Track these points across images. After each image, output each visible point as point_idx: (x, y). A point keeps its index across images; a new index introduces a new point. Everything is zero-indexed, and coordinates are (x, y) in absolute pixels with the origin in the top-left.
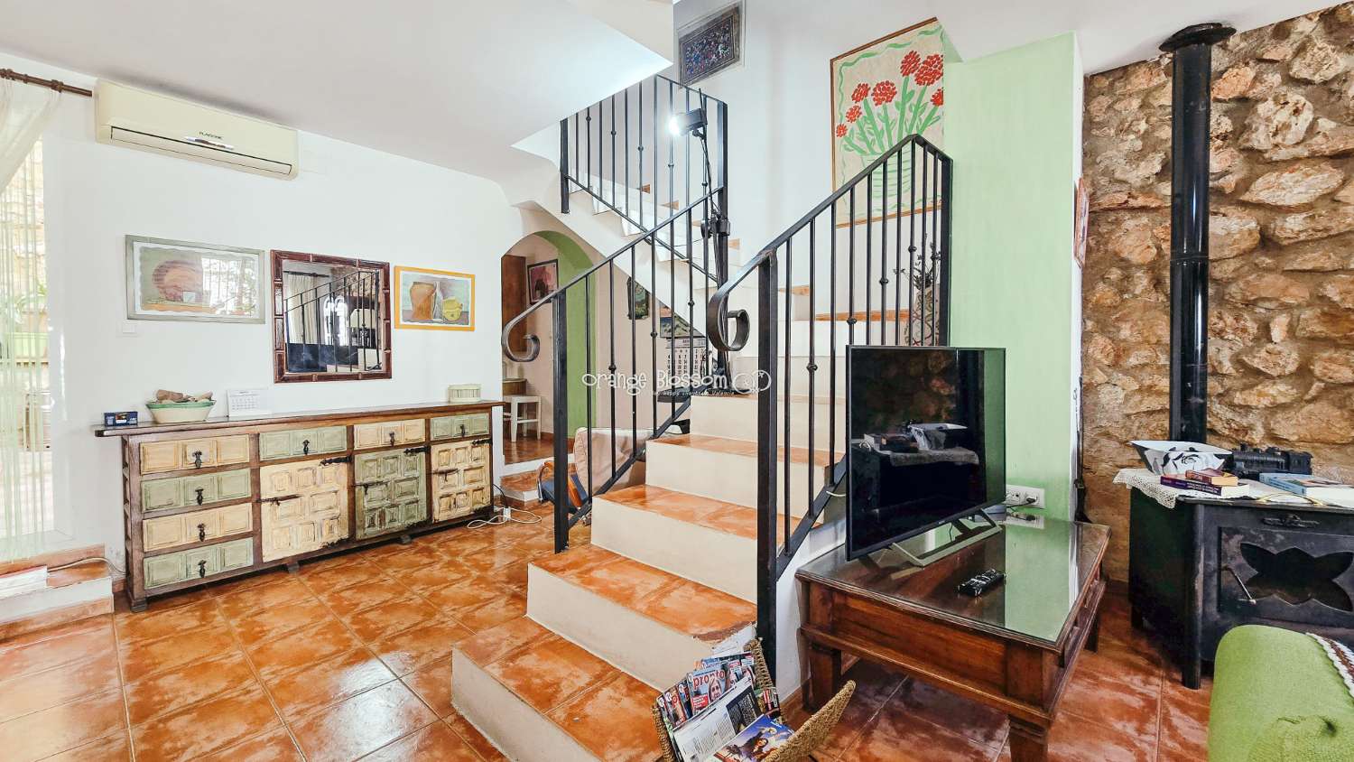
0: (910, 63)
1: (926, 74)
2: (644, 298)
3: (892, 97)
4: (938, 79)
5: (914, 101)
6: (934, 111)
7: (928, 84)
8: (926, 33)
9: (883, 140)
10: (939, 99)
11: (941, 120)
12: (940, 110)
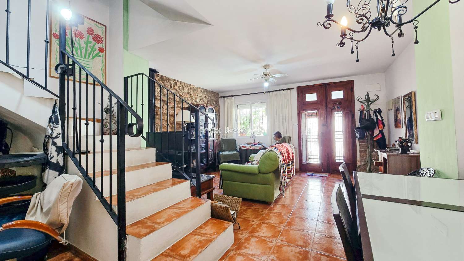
0: (90, 31)
1: (96, 39)
3: (83, 38)
4: (100, 43)
5: (92, 45)
6: (99, 53)
7: (97, 43)
8: (97, 25)
9: (78, 51)
10: (101, 50)
11: (101, 57)
12: (101, 54)
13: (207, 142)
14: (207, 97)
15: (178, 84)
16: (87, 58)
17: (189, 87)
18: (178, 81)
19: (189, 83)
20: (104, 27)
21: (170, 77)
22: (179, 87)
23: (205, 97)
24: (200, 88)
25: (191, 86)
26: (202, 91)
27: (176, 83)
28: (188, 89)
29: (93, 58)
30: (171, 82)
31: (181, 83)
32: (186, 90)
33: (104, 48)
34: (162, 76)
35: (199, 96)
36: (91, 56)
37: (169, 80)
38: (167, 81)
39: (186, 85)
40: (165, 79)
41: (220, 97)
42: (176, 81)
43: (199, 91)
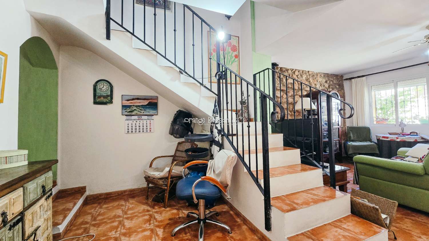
0: (229, 44)
1: (233, 49)
2: (109, 94)
3: (225, 51)
4: (236, 51)
5: (230, 54)
6: (234, 60)
7: (234, 52)
10: (236, 56)
11: (237, 62)
12: (236, 59)
13: (329, 130)
14: (328, 82)
15: (297, 73)
16: (228, 64)
17: (308, 74)
18: (296, 70)
19: (307, 70)
20: (238, 38)
21: (288, 68)
22: (297, 76)
23: (326, 82)
24: (319, 73)
25: (310, 73)
26: (322, 75)
27: (294, 72)
28: (307, 76)
29: (232, 63)
30: (290, 71)
31: (299, 71)
32: (304, 77)
33: (238, 54)
34: (281, 68)
35: (319, 81)
36: (230, 63)
37: (287, 70)
38: (286, 71)
39: (304, 72)
40: (284, 70)
41: (344, 80)
42: (294, 70)
43: (319, 75)
